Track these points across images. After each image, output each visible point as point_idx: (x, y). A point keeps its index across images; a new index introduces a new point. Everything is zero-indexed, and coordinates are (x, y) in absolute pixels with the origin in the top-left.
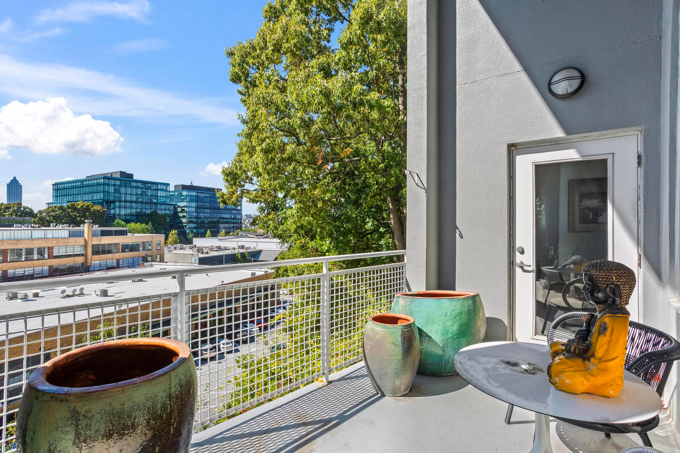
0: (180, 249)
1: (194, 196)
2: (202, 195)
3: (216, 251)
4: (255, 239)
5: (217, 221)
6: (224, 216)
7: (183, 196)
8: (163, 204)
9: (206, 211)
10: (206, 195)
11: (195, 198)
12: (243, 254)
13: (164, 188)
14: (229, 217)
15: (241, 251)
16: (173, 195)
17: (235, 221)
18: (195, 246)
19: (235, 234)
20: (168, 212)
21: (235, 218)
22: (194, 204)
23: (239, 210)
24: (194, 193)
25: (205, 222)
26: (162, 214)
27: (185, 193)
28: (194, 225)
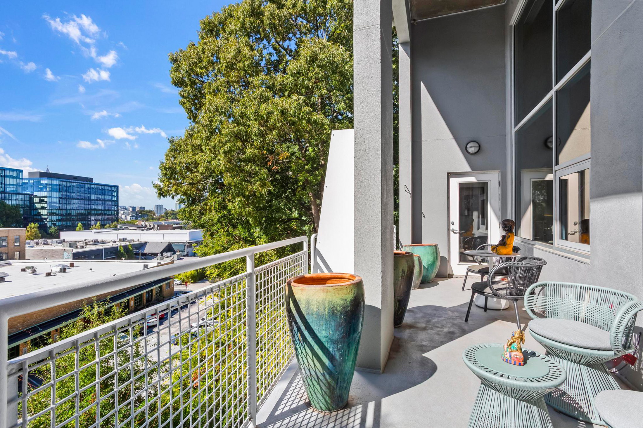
0: (44, 244)
1: (56, 185)
2: (68, 184)
3: (93, 245)
4: (138, 231)
5: (88, 212)
6: (96, 207)
7: (42, 184)
8: (13, 194)
9: (73, 201)
10: (73, 184)
11: (58, 187)
12: (125, 247)
13: (15, 174)
14: (103, 209)
15: (124, 244)
16: (27, 183)
17: (109, 212)
18: (64, 241)
19: (112, 226)
20: (21, 203)
21: (108, 210)
22: (58, 194)
23: (114, 201)
24: (57, 182)
25: (72, 214)
26: (13, 206)
27: (44, 181)
28: (58, 218)
